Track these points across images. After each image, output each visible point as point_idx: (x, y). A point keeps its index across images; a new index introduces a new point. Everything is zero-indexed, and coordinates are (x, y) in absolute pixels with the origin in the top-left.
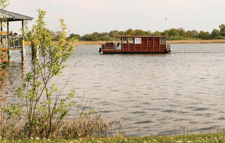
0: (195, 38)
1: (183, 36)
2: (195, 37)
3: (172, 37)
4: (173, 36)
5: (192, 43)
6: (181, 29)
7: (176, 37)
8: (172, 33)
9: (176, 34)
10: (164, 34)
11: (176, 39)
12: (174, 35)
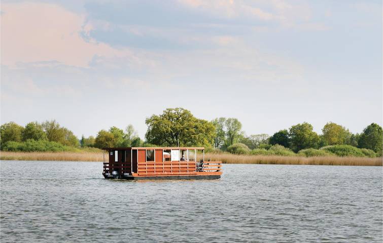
0: (88, 149)
1: (57, 141)
2: (89, 146)
3: (31, 142)
4: (33, 140)
5: (93, 161)
6: (52, 125)
7: (41, 143)
8: (29, 132)
9: (40, 136)
10: (11, 135)
11: (44, 148)
12: (36, 139)
